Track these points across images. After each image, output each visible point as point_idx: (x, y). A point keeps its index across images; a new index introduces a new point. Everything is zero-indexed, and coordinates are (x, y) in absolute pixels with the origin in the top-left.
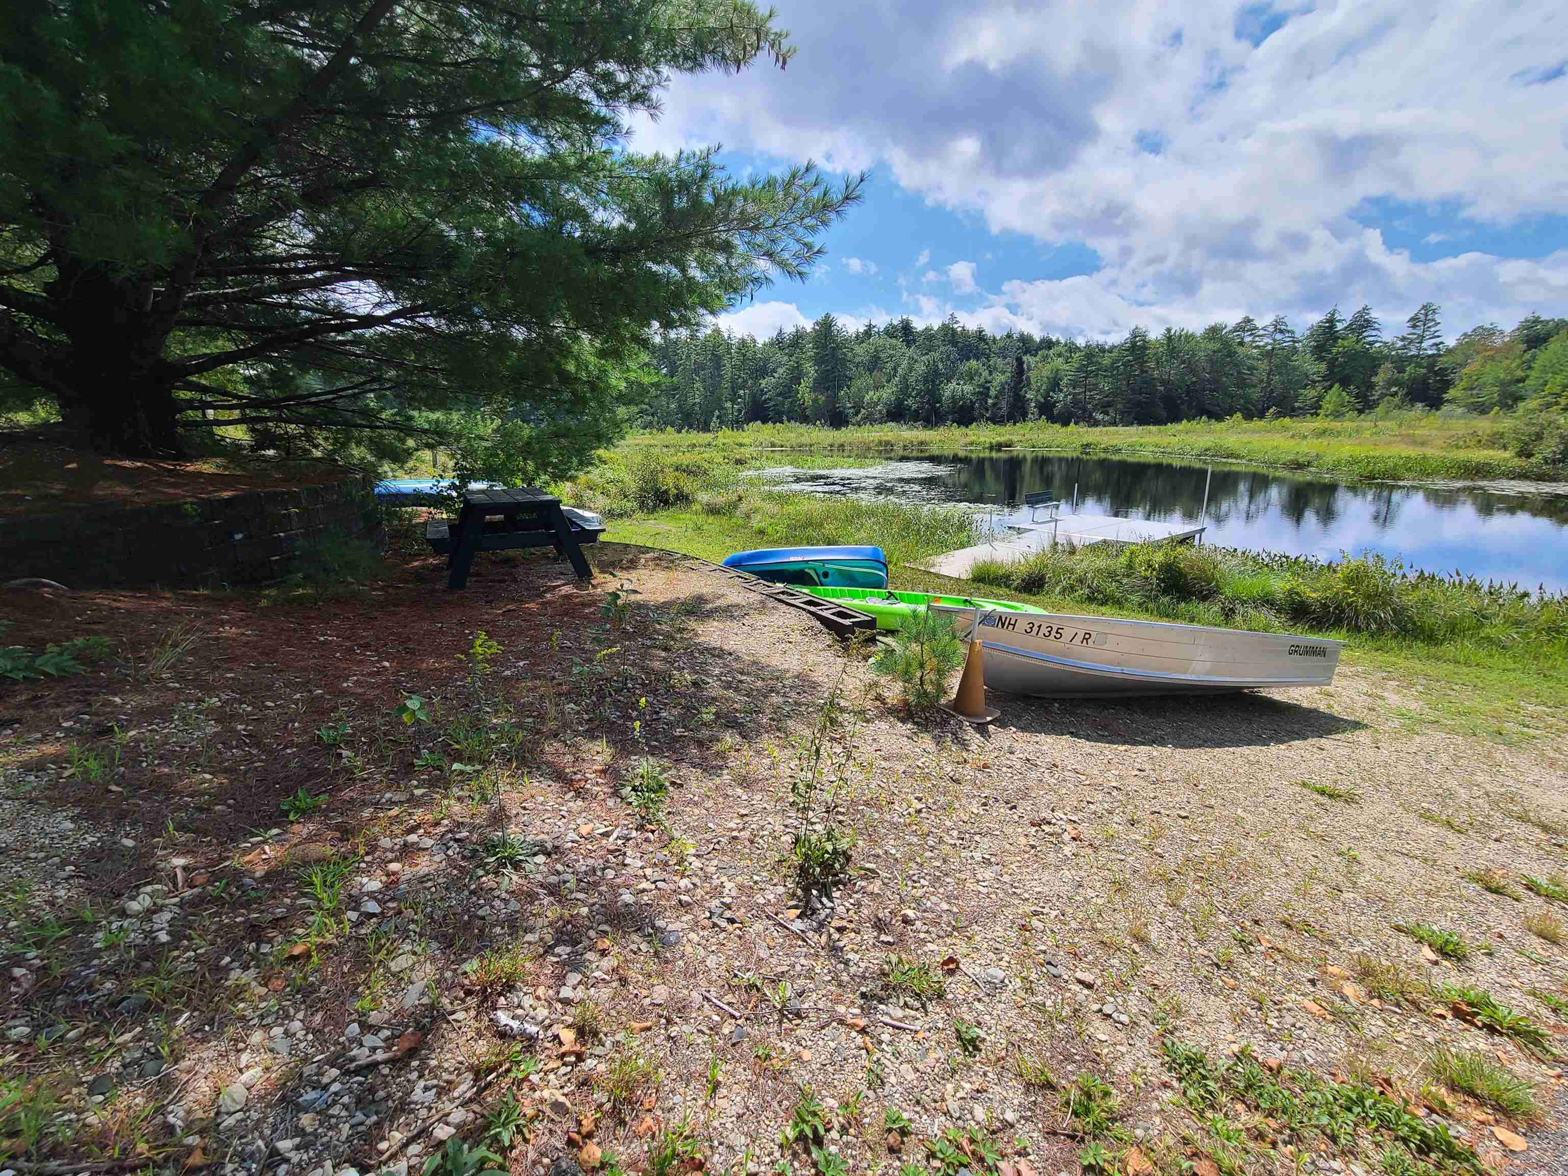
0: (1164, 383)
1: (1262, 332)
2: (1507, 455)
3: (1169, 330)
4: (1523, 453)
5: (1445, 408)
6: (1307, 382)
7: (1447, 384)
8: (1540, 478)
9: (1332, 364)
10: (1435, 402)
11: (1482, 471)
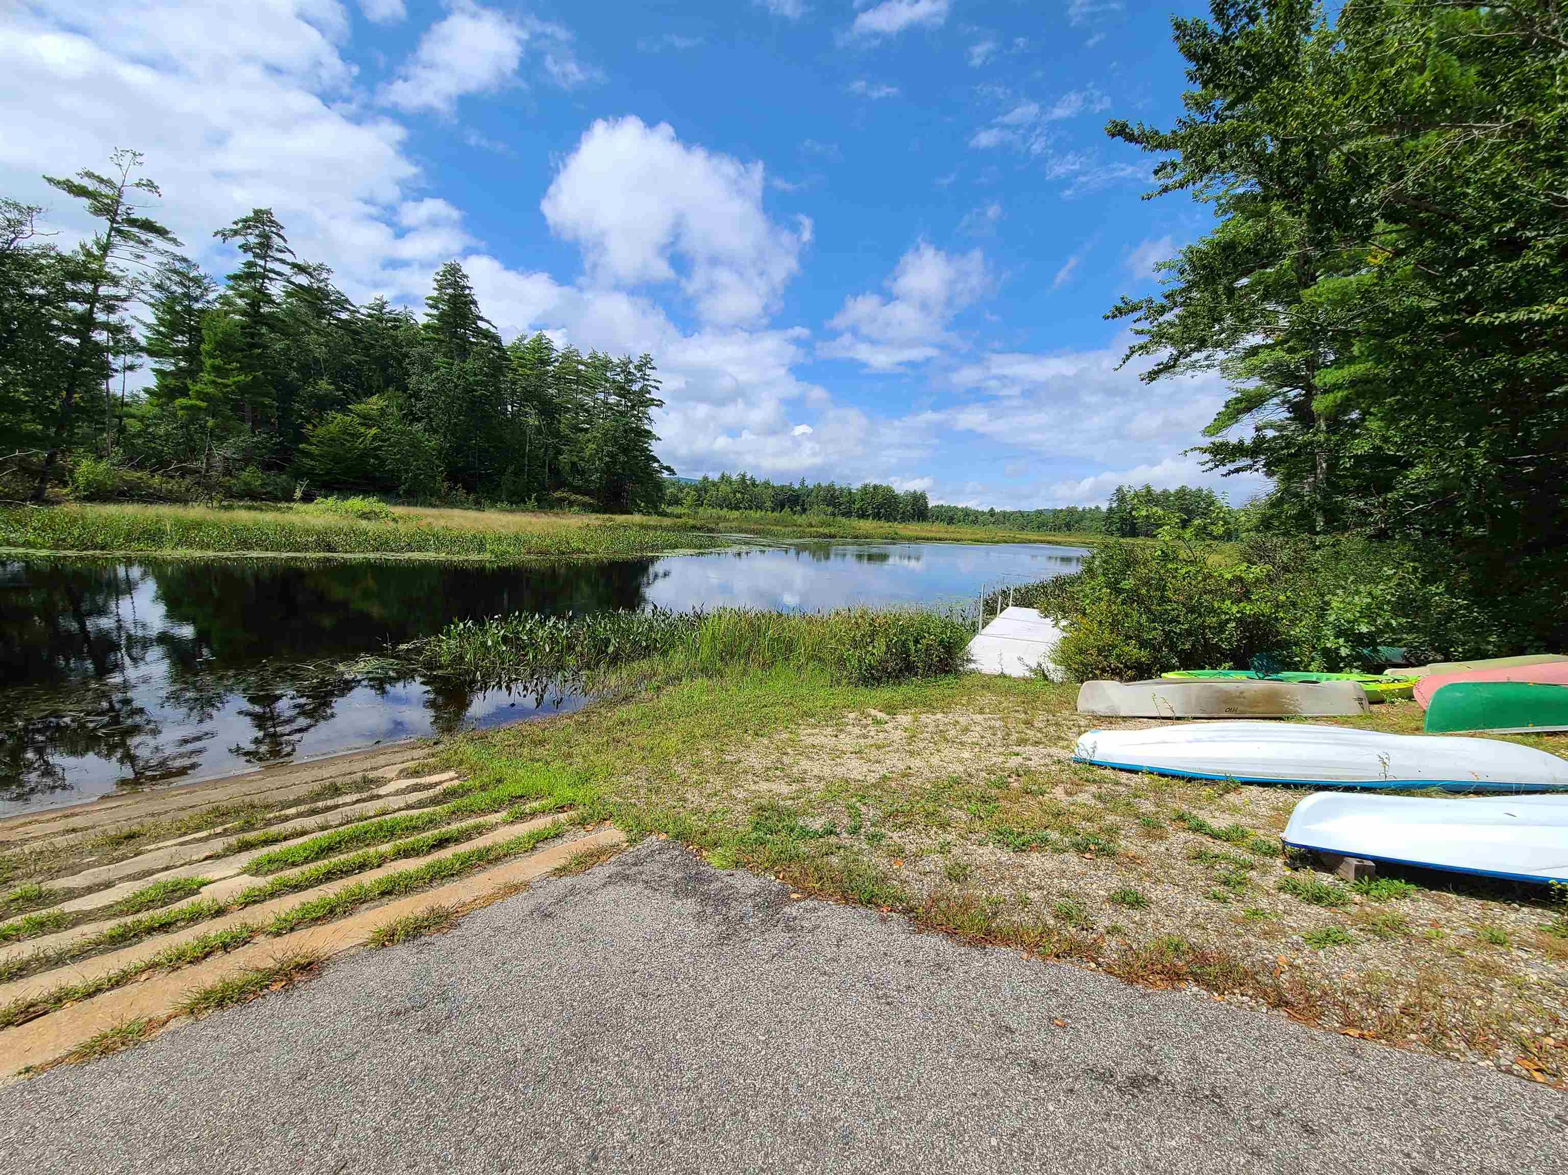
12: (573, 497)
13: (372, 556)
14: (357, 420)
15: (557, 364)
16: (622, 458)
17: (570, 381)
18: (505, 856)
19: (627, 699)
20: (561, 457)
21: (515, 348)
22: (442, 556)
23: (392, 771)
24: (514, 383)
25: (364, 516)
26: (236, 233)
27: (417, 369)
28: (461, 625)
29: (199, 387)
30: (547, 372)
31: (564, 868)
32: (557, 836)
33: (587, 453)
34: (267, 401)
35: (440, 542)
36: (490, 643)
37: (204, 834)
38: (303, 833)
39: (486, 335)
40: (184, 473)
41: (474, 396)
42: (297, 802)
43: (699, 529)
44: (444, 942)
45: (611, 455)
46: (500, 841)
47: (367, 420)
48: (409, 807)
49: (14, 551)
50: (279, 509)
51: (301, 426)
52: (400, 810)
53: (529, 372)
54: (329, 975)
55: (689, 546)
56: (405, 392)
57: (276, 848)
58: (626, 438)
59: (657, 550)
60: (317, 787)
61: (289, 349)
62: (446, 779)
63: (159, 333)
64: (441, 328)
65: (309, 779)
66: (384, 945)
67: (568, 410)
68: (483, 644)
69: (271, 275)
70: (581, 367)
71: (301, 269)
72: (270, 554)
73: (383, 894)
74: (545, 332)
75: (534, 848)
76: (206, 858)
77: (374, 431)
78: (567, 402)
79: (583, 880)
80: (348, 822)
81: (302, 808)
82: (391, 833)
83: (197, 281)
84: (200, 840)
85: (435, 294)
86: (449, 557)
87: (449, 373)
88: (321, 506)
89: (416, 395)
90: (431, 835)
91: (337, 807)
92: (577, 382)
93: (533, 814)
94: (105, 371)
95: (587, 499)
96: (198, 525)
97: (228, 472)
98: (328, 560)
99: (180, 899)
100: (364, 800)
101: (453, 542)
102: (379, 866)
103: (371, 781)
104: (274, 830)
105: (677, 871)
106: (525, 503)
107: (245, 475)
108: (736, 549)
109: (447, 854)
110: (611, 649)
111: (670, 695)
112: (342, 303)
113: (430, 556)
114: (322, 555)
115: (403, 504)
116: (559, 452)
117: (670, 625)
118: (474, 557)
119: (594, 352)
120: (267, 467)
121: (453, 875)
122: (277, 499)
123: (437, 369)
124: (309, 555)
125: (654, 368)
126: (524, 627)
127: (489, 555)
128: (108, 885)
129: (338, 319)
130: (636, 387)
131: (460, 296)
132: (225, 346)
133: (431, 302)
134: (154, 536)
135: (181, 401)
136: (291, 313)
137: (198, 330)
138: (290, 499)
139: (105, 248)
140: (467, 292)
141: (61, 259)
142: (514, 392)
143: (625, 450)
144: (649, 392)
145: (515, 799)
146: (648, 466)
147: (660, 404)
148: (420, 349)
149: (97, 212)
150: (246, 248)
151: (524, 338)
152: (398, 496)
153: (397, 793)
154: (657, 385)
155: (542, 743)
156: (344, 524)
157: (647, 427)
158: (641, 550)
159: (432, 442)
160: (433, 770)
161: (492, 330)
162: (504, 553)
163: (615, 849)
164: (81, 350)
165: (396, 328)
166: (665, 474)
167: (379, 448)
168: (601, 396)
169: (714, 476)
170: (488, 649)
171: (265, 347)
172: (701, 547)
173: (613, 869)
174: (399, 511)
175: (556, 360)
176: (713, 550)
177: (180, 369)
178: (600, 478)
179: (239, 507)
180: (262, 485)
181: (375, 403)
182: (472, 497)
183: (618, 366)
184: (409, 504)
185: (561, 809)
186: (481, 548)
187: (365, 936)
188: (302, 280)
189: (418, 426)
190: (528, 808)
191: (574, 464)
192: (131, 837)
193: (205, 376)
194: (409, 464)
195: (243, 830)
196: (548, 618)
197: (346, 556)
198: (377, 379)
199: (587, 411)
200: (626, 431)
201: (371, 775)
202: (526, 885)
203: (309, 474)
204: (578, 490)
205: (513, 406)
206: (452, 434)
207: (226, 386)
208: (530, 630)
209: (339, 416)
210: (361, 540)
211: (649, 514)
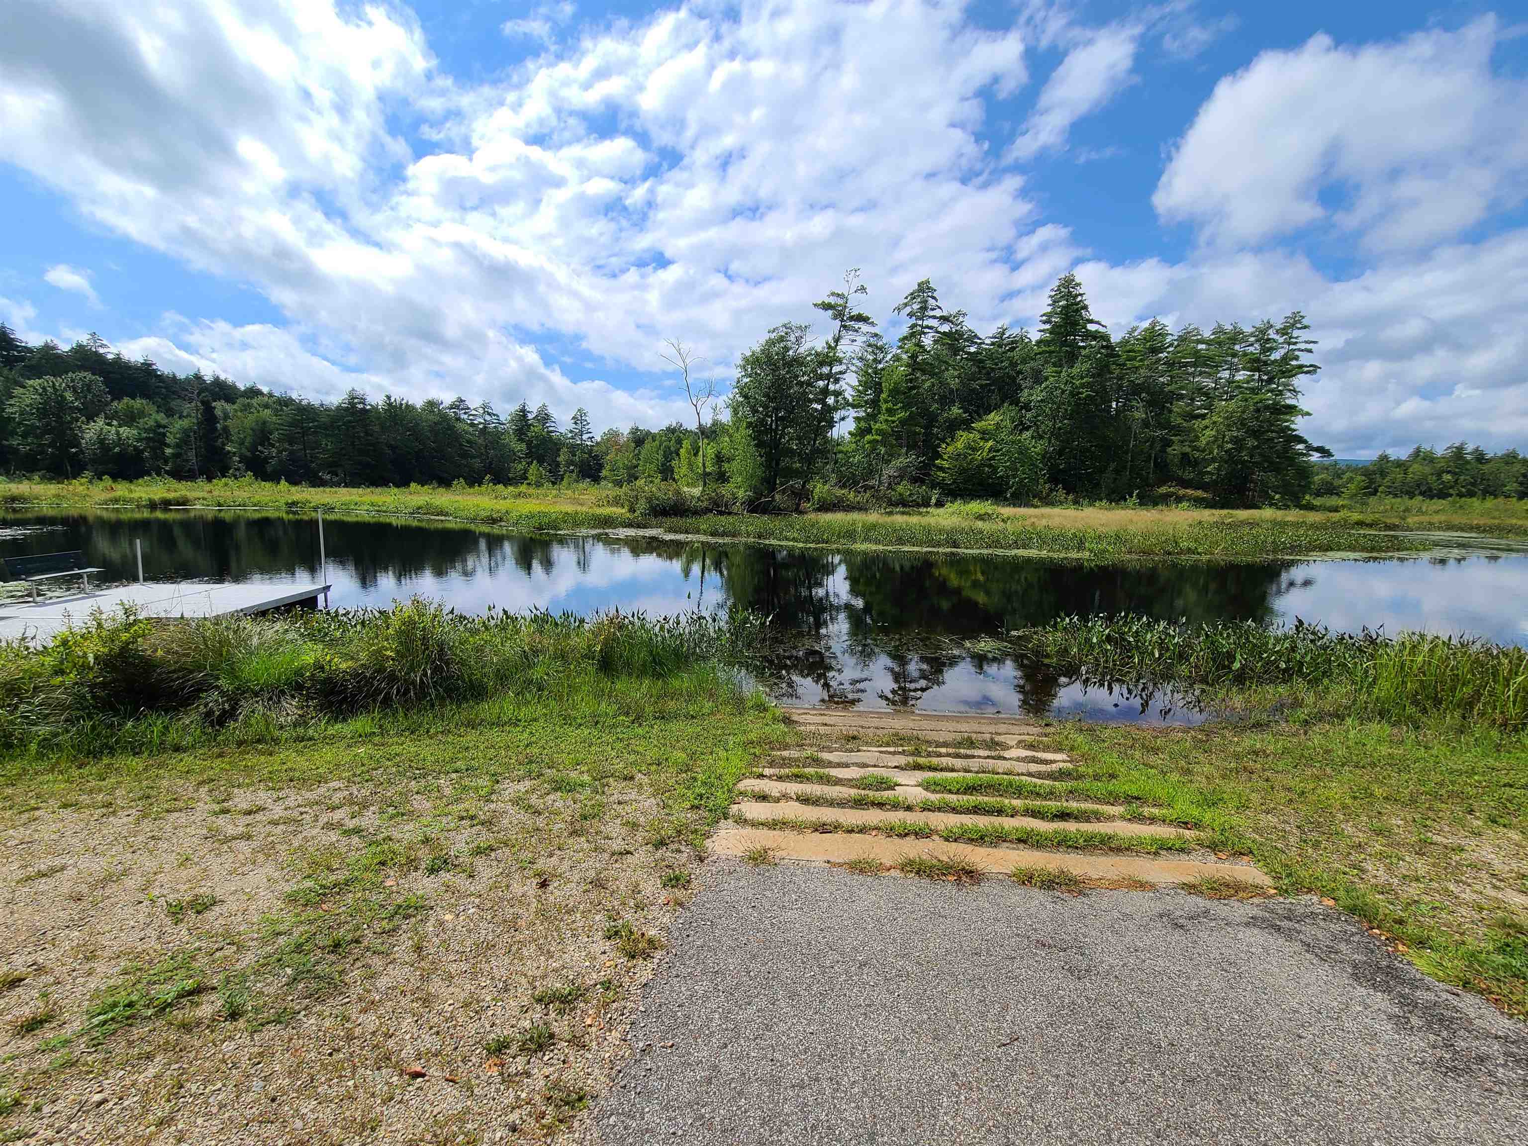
0: (393, 448)
1: (474, 412)
2: (623, 511)
3: (389, 397)
4: (632, 510)
5: (603, 483)
6: (513, 457)
7: (601, 467)
8: (639, 526)
9: (529, 444)
10: (596, 479)
11: (607, 522)
12: (1182, 492)
13: (985, 552)
14: (978, 436)
15: (1171, 349)
16: (1251, 442)
17: (1186, 365)
18: (1127, 849)
19: (1258, 726)
20: (1169, 450)
21: (1124, 343)
22: (1044, 553)
23: (1014, 739)
24: (1120, 378)
25: (980, 517)
26: (906, 305)
27: (1028, 383)
28: (1067, 620)
29: (878, 425)
30: (1160, 360)
31: (1194, 886)
32: (1182, 850)
33: (1203, 441)
34: (918, 429)
35: (1043, 539)
36: (1095, 640)
37: (892, 749)
38: (953, 770)
39: (1095, 336)
40: (866, 488)
41: (1080, 399)
42: (945, 745)
43: (1370, 526)
44: (1078, 904)
45: (1235, 440)
46: (1120, 833)
47: (985, 435)
48: (1030, 775)
49: (783, 543)
50: (920, 513)
51: (939, 446)
52: (1023, 774)
53: (1137, 364)
54: (985, 887)
55: (1352, 548)
56: (1017, 405)
57: (939, 775)
58: (1257, 419)
59: (1299, 553)
60: (958, 737)
61: (933, 385)
62: (1060, 760)
63: (859, 391)
64: (1053, 340)
65: (951, 729)
66: (1024, 883)
67: (1181, 397)
68: (1088, 640)
69: (926, 330)
70: (1200, 347)
71: (945, 319)
72: (916, 549)
73: (1020, 841)
74: (1158, 318)
75: (1156, 854)
76: (896, 767)
77: (990, 443)
78: (1182, 388)
79: (1219, 908)
80: (984, 772)
81: (951, 750)
82: (1019, 791)
83: (881, 349)
84: (890, 753)
85: (1049, 309)
86: (1050, 554)
87: (1057, 382)
88: (951, 510)
89: (1027, 407)
90: (1053, 805)
91: (973, 757)
92: (1194, 365)
93: (1152, 820)
94: (831, 424)
95: (1199, 493)
96: (874, 527)
97: (890, 487)
98: (952, 554)
99: (885, 790)
100: (993, 758)
101: (1054, 540)
102: (1012, 816)
103: (997, 744)
104: (935, 761)
105: (1356, 950)
106: (1126, 500)
107: (900, 488)
108: (1439, 553)
109: (1071, 826)
110: (1237, 665)
111: (1325, 735)
112: (972, 338)
113: (1032, 553)
114: (949, 550)
115: (1009, 505)
116: (1168, 443)
117: (1325, 648)
118: (1074, 555)
119: (1219, 326)
120: (915, 480)
121: (1077, 848)
122: (918, 505)
123: (1046, 379)
124: (941, 550)
125: (1305, 327)
126: (1130, 628)
127: (1088, 554)
128: (847, 766)
129: (969, 353)
130: (1276, 356)
131: (1072, 304)
132: (895, 392)
133: (1044, 318)
134: (850, 534)
135: (869, 437)
136: (937, 357)
137: (880, 384)
138: (927, 504)
139: (837, 340)
140: (1079, 298)
141: (817, 354)
142: (1120, 387)
143: (1255, 433)
144: (1297, 358)
145: (1130, 799)
146: (1287, 448)
147: (1313, 369)
148: (1033, 364)
149: (835, 318)
150: (911, 315)
151: (1134, 329)
152: (1006, 499)
153: (1018, 759)
154: (1309, 346)
155: (1156, 751)
156: (965, 524)
157: (1289, 402)
158: (1275, 551)
159: (1037, 448)
160: (1047, 749)
161: (1102, 329)
162: (1105, 551)
163: (1257, 890)
164: (821, 412)
165: (1012, 349)
166: (1315, 457)
167: (993, 458)
168: (1226, 374)
169: (1401, 453)
170: (1092, 647)
171: (919, 387)
172: (1373, 549)
173: (1256, 912)
174: (1007, 511)
175: (1171, 345)
176: (1396, 554)
177: (868, 414)
178: (1219, 469)
179: (897, 513)
180: (910, 495)
181: (993, 418)
182: (1071, 497)
183: (1252, 335)
184: (1014, 506)
185: (1185, 825)
186: (1080, 547)
187: (1010, 869)
188: (945, 328)
189: (1027, 434)
190: (1147, 811)
191: (1185, 455)
192: (854, 738)
193: (882, 418)
194: (1017, 470)
195: (912, 754)
196: (1157, 621)
197: (966, 551)
198: (995, 398)
199: (1206, 394)
200: (1258, 410)
201: (997, 738)
202: (1152, 887)
203: (941, 485)
204: (1185, 484)
205: (1118, 402)
206: (1056, 439)
207: (893, 422)
208: (1137, 632)
209: (965, 434)
210: (977, 537)
211: (1287, 507)
